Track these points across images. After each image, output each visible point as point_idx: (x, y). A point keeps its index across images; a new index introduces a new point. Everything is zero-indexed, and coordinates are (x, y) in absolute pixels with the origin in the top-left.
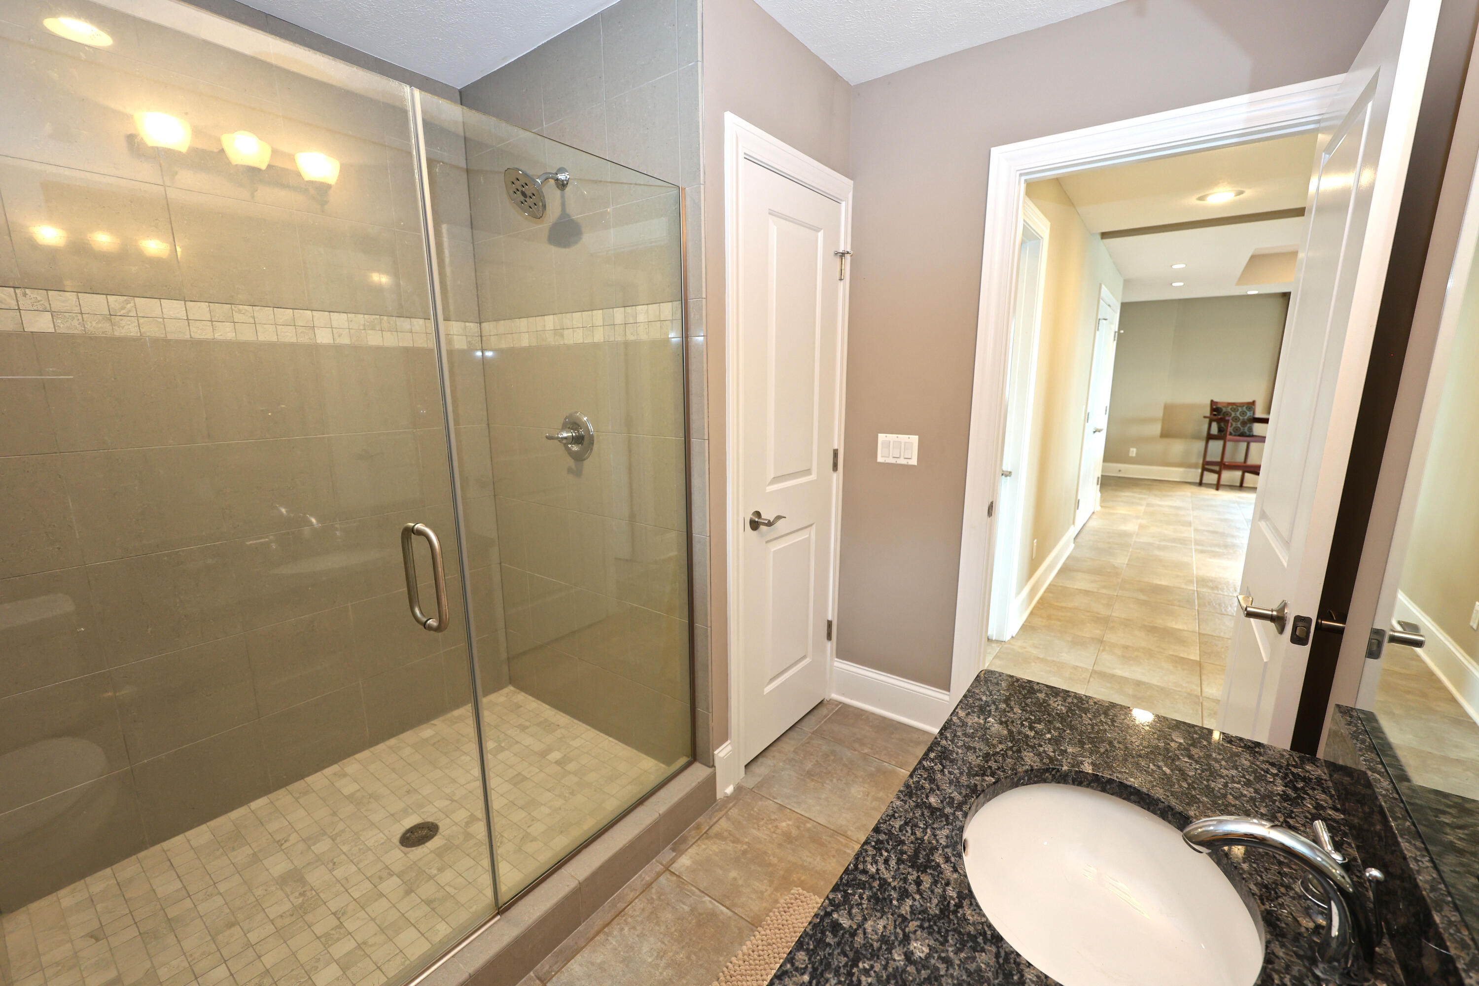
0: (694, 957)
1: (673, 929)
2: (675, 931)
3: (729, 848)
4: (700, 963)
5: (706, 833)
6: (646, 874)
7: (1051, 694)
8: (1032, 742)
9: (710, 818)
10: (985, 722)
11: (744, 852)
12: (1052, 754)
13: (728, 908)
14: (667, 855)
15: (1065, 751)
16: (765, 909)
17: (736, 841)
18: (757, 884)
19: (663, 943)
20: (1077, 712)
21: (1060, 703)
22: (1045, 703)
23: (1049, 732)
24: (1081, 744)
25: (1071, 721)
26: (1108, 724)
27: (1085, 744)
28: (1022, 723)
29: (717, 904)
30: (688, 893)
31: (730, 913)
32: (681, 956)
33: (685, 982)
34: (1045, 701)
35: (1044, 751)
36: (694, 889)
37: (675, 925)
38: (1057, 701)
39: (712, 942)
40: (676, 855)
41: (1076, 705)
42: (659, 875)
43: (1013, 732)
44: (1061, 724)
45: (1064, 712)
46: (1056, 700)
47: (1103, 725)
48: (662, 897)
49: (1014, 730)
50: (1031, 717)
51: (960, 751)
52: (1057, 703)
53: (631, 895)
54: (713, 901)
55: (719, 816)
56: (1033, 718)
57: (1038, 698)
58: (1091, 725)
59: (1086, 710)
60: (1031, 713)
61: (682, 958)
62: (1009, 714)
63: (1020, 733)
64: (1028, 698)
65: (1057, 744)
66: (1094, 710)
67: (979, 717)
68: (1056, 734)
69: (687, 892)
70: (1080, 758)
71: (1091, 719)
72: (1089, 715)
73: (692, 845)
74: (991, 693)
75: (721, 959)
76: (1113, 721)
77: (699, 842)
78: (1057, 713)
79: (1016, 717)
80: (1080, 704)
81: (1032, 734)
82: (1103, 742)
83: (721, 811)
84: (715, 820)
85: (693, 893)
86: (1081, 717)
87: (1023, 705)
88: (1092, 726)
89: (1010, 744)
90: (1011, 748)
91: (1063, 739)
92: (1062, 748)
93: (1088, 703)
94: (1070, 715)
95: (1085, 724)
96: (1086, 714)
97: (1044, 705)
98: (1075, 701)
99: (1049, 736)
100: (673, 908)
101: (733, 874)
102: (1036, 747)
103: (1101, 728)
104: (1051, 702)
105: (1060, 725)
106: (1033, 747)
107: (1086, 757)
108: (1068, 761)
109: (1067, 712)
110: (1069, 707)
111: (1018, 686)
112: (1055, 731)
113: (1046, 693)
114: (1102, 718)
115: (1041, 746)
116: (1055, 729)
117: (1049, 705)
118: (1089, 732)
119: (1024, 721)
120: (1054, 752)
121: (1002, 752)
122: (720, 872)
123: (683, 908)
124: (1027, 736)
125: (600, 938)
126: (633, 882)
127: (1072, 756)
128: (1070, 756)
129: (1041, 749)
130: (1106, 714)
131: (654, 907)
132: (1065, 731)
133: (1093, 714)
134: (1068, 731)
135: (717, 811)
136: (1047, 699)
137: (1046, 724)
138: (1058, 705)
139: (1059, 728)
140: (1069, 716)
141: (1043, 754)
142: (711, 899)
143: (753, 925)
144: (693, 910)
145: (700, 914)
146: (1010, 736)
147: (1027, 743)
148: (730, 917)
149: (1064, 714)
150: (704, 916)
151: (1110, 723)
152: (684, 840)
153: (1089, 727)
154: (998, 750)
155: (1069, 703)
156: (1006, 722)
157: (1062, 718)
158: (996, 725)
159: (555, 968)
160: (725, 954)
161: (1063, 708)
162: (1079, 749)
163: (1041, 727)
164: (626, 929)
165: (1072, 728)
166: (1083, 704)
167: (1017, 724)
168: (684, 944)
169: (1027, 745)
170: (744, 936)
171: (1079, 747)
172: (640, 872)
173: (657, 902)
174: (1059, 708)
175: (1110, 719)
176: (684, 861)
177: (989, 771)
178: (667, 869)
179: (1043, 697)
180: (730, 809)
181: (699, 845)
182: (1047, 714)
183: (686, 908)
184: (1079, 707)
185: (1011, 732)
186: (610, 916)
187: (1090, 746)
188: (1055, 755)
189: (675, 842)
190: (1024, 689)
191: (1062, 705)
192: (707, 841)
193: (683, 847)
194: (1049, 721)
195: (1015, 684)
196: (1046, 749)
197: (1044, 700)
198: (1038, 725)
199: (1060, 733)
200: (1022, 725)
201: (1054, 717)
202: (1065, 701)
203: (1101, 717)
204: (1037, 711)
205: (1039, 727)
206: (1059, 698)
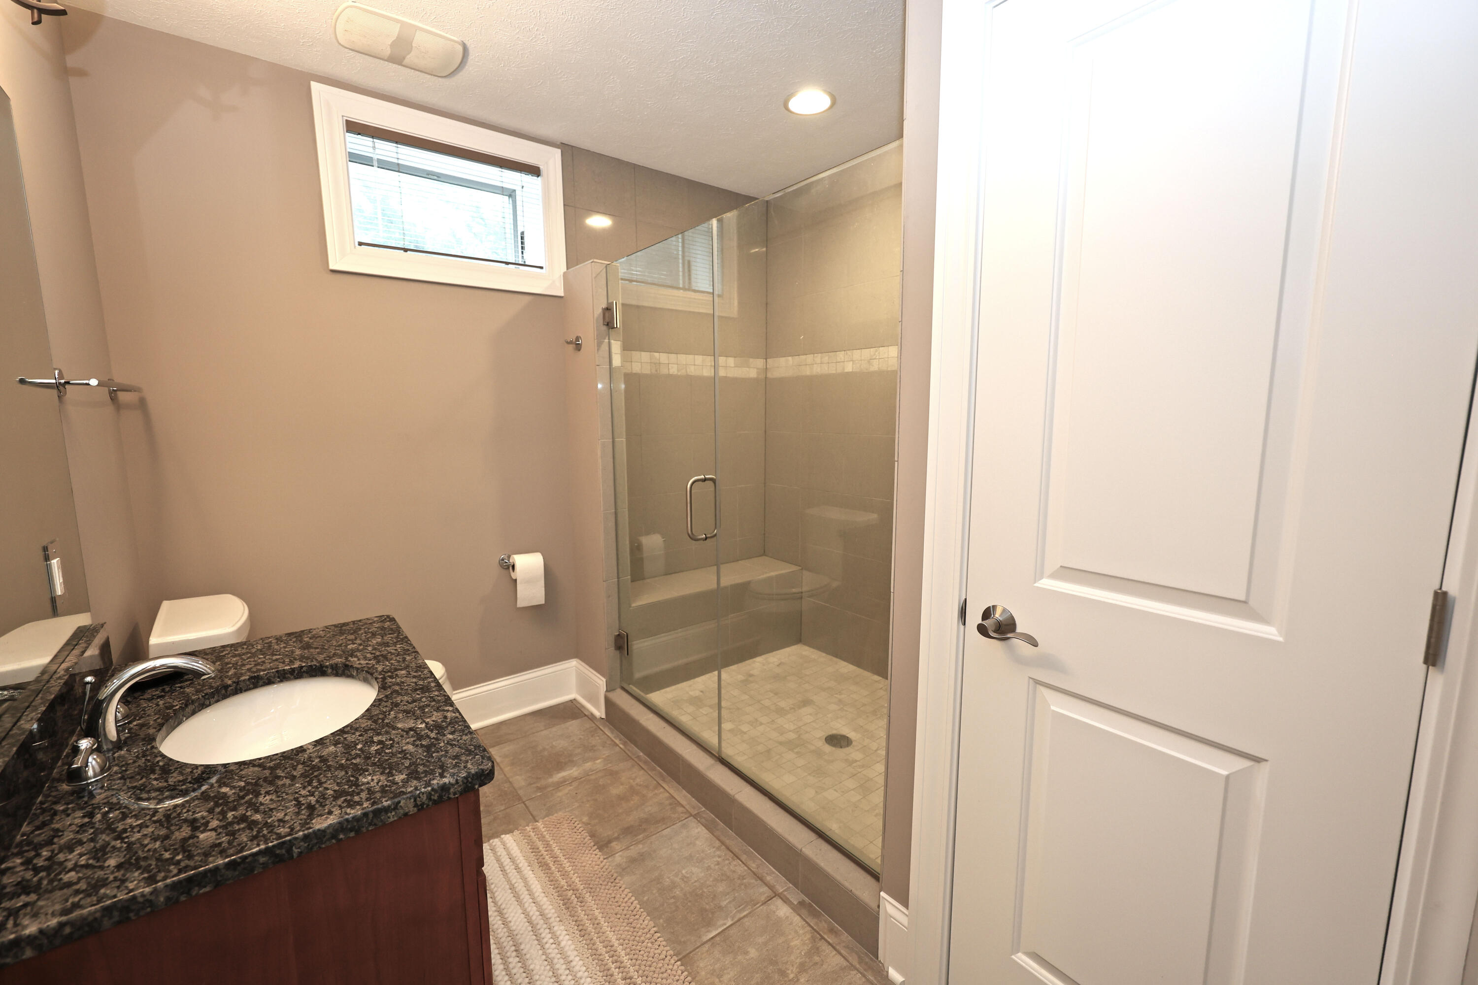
0: (672, 901)
1: (705, 890)
2: (703, 892)
3: (792, 958)
4: (665, 904)
5: (822, 938)
6: (773, 876)
7: (390, 786)
8: (370, 733)
9: (847, 947)
10: (424, 721)
11: (783, 973)
12: (346, 736)
13: (712, 938)
14: (795, 897)
15: (335, 745)
16: (698, 973)
17: (802, 968)
18: (732, 974)
19: (696, 882)
20: (346, 787)
21: (372, 784)
22: (388, 773)
23: (361, 750)
24: (323, 760)
25: (347, 773)
26: (303, 797)
27: (320, 762)
28: (393, 740)
29: (720, 930)
30: (741, 908)
31: (705, 939)
32: (677, 892)
33: (654, 892)
34: (390, 774)
35: (354, 734)
36: (745, 913)
37: (709, 892)
38: (378, 783)
39: (680, 916)
40: (793, 904)
41: (352, 794)
42: (771, 888)
43: (394, 729)
44: (355, 764)
45: (360, 778)
46: (380, 784)
47: (309, 791)
48: (743, 887)
49: (393, 732)
50: (390, 750)
51: (418, 696)
52: (375, 781)
53: (753, 866)
54: (725, 927)
55: (850, 959)
56: (387, 751)
57: (400, 772)
58: (323, 783)
59: (337, 795)
60: (393, 755)
61: (675, 893)
62: (412, 739)
63: (387, 733)
64: (410, 765)
65: (346, 745)
66: (327, 802)
67: (433, 721)
68: (353, 752)
69: (743, 906)
70: (318, 748)
71: (327, 789)
72: (330, 792)
73: (804, 920)
74: (451, 745)
75: (661, 921)
76: (299, 804)
77: (808, 928)
78: (367, 771)
79: (404, 741)
80: (349, 798)
81: (375, 739)
82: (302, 775)
83: (860, 963)
84: (842, 952)
85: (740, 912)
86: (338, 784)
87: (408, 755)
88: (321, 783)
89: (386, 721)
90: (383, 720)
91: (344, 753)
92: (340, 746)
93: (340, 806)
94: (352, 779)
95: (329, 780)
96: (335, 791)
97: (388, 770)
98: (356, 798)
99: (359, 746)
100: (728, 893)
101: (753, 953)
102: (363, 732)
103: (310, 788)
104: (383, 778)
105: (355, 762)
106: (366, 731)
107: (313, 752)
108: (328, 740)
109: (357, 779)
110: (359, 786)
111: (433, 770)
112: (356, 753)
113: (397, 783)
114: (312, 800)
115: (360, 736)
116: (358, 756)
117: (381, 774)
118: (321, 774)
119: (393, 743)
120: (345, 739)
121: (387, 713)
122: (760, 940)
123: (725, 900)
124: (378, 734)
125: (718, 843)
126: (767, 867)
127: (327, 745)
128: (328, 744)
129: (358, 734)
130: (311, 808)
131: (734, 879)
132: (347, 760)
133: (327, 796)
134: (343, 762)
135: (859, 957)
136: (391, 778)
137: (370, 754)
138: (373, 780)
139: (354, 758)
140: (353, 776)
141: (353, 731)
142: (728, 925)
143: (684, 957)
144: (720, 908)
145: (713, 913)
146: (393, 726)
147: (374, 730)
148: (700, 937)
149: (360, 775)
150: (711, 916)
151: (301, 799)
152: (814, 914)
153: (323, 780)
154: (392, 713)
155: (362, 790)
156: (407, 733)
157: (359, 770)
158: (413, 725)
159: (703, 820)
160: (665, 925)
161: (365, 780)
162: (323, 754)
163: (372, 748)
164: (719, 860)
165: (342, 767)
166: (345, 800)
167: (396, 737)
168: (688, 896)
169: (372, 729)
170: (675, 945)
171: (323, 756)
172: (777, 872)
173: (739, 882)
174: (370, 778)
175: (303, 804)
176: (783, 911)
177: (385, 700)
178: (777, 895)
179: (396, 777)
180: (864, 976)
181: (803, 927)
182: (376, 763)
183: (724, 904)
184: (347, 793)
185: (395, 728)
186: (736, 850)
187: (314, 763)
188: (343, 737)
189: (812, 906)
190: (425, 772)
191: (368, 783)
192: (808, 936)
193: (804, 912)
194: (369, 758)
195: (440, 771)
196: (354, 736)
197: (393, 775)
198: (376, 748)
199: (351, 755)
200: (391, 739)
201: (368, 765)
202: (369, 789)
203: (315, 799)
204: (389, 759)
205: (374, 748)
206: (377, 788)
